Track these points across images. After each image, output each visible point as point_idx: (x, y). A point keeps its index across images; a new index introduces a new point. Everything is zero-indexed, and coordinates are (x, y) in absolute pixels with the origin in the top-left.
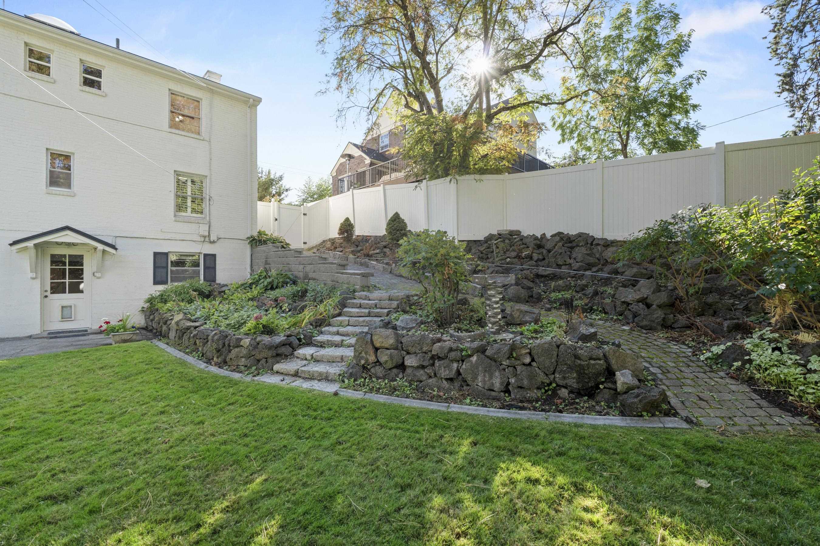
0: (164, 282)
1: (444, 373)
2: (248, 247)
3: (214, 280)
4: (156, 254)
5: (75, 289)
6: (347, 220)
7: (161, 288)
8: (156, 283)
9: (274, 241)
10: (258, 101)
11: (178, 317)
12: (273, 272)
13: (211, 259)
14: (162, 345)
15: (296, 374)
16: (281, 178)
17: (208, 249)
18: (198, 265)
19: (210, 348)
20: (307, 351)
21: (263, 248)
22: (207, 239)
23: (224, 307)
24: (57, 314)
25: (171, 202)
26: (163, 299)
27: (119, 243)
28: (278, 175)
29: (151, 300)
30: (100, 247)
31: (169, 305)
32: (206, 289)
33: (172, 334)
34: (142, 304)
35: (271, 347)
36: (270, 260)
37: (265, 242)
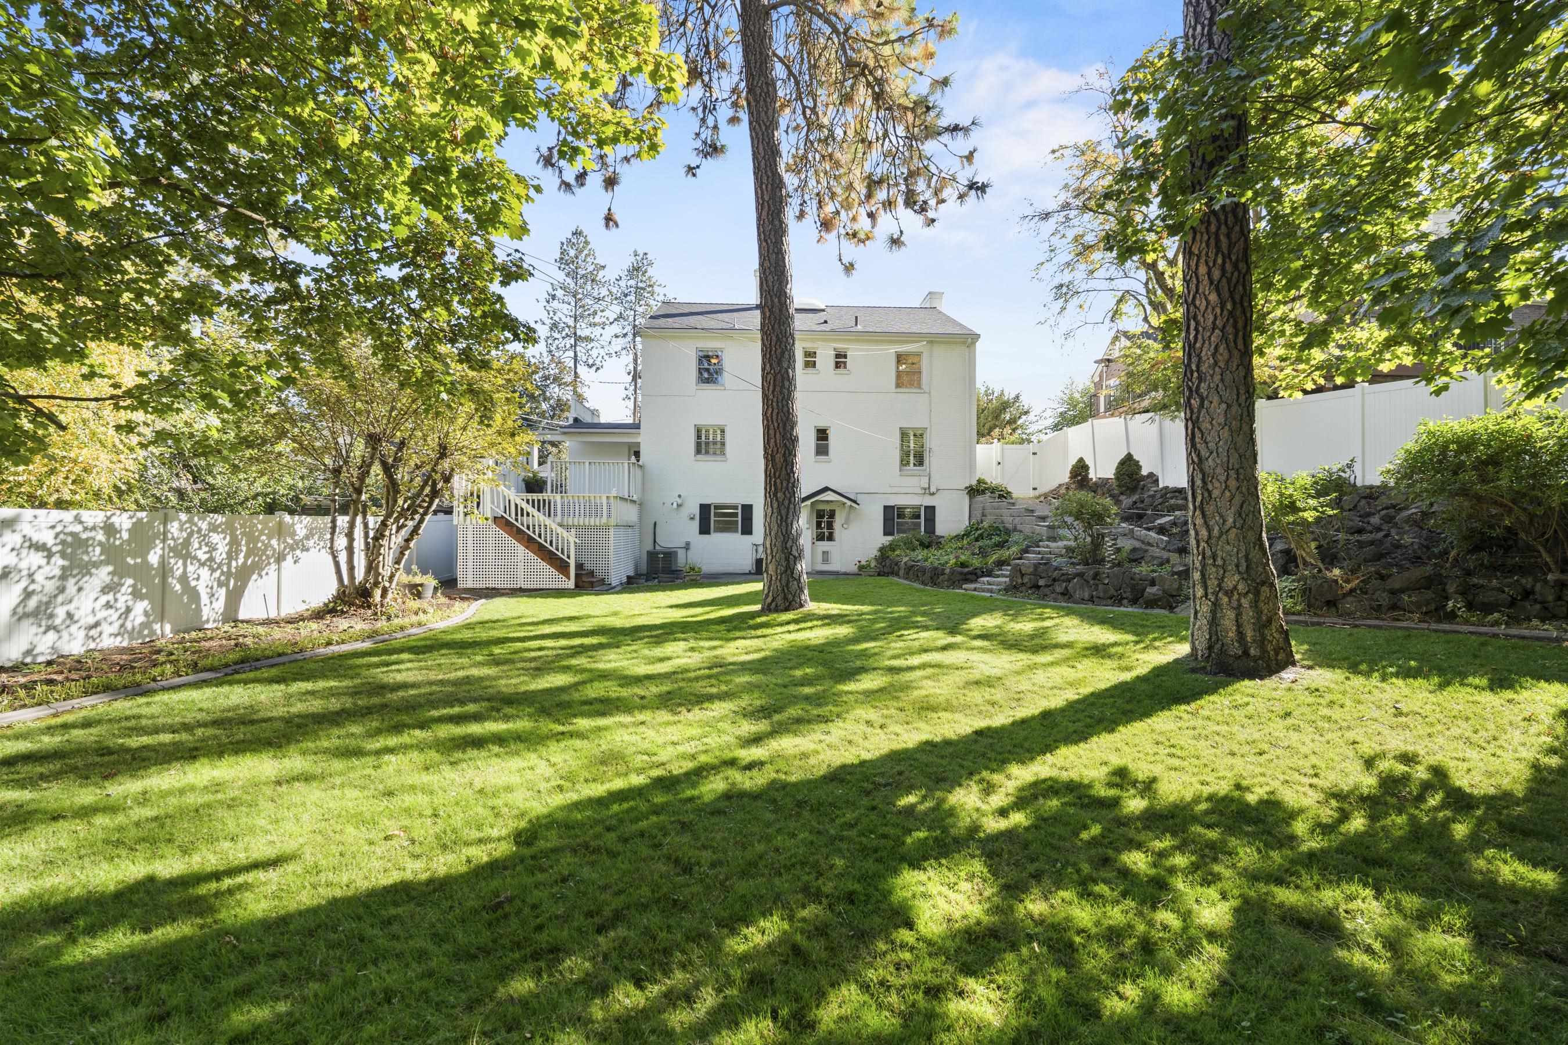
0: (891, 534)
1: (1058, 589)
2: (967, 498)
3: (933, 532)
4: (886, 507)
5: (831, 538)
6: (1081, 460)
7: (890, 538)
8: (886, 534)
9: (993, 490)
10: (976, 337)
11: (905, 559)
12: (985, 524)
13: (931, 510)
14: (896, 579)
15: (975, 590)
16: (1017, 397)
17: (928, 501)
18: (918, 517)
19: (928, 575)
20: (985, 579)
21: (980, 498)
22: (928, 491)
23: (938, 553)
24: (819, 557)
25: (897, 455)
26: (892, 547)
27: (860, 499)
28: (1013, 396)
29: (882, 550)
30: (849, 503)
31: (897, 552)
32: (926, 542)
33: (902, 572)
34: (875, 553)
35: (961, 573)
36: (987, 512)
37: (983, 492)
